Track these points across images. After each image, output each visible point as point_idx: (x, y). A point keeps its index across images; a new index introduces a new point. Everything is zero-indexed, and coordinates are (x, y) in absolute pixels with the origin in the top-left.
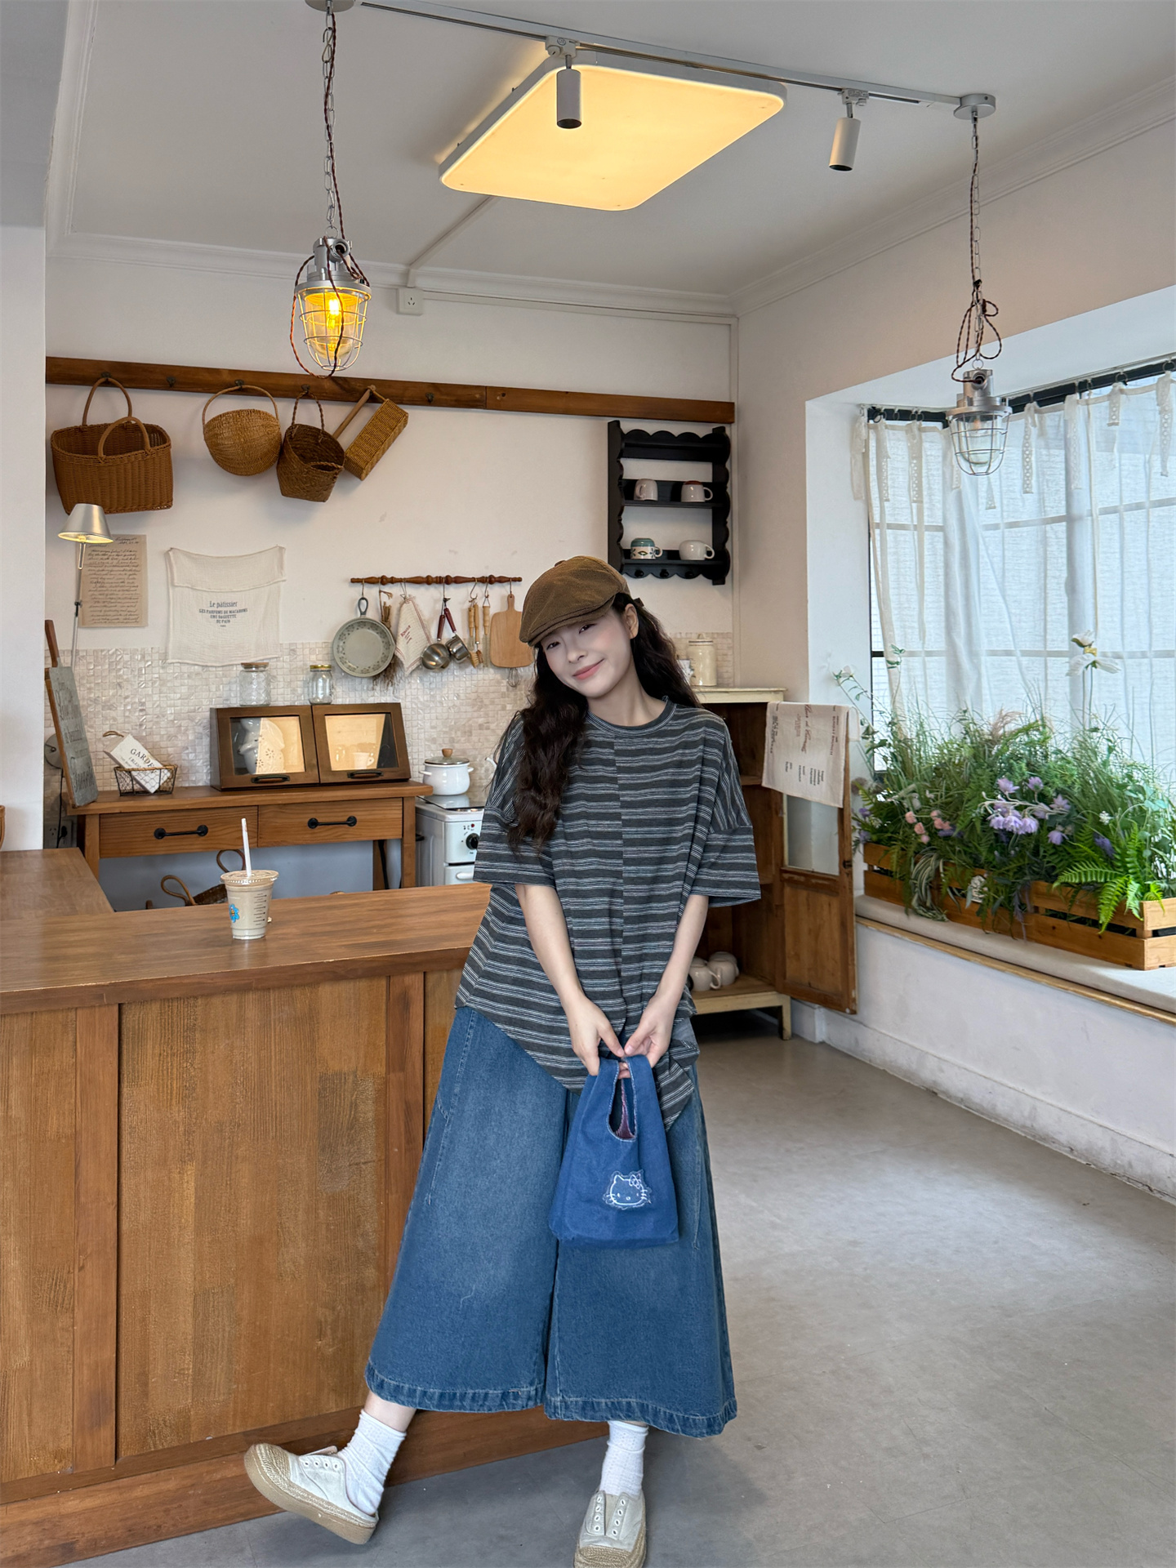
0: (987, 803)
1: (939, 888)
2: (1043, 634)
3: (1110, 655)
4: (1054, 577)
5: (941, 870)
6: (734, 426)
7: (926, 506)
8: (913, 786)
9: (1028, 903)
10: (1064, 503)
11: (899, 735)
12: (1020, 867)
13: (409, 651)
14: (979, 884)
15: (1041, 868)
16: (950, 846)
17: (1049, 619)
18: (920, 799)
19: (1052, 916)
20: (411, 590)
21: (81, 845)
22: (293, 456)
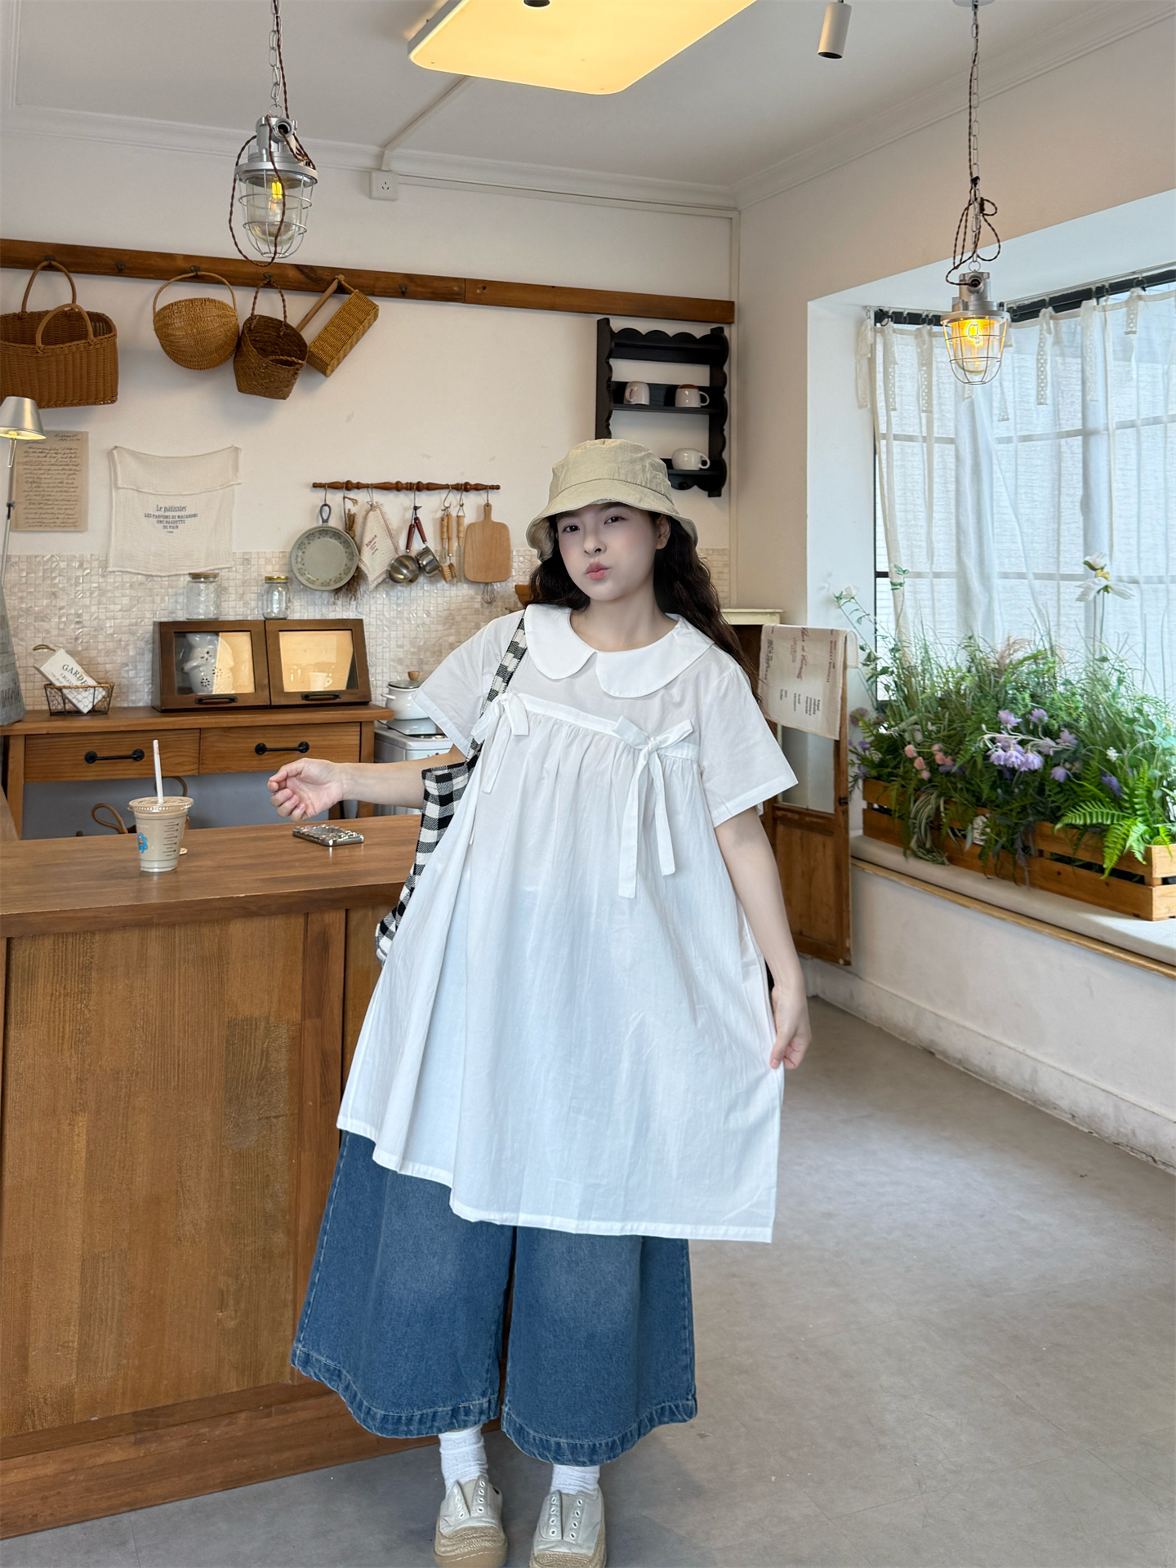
0: (986, 737)
1: (939, 827)
2: (1056, 556)
3: (1125, 579)
4: (1068, 495)
5: (942, 809)
6: (734, 328)
7: (936, 416)
8: (915, 718)
9: (1032, 846)
10: (1080, 415)
11: (903, 662)
12: (1024, 806)
13: (375, 563)
14: (980, 824)
15: (1046, 808)
16: (951, 782)
17: (1062, 540)
18: (923, 732)
19: (1057, 860)
20: (379, 497)
22: (250, 349)
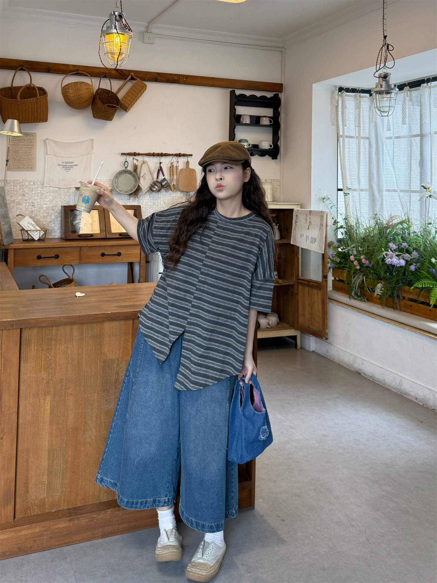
0: (384, 253)
1: (363, 288)
2: (409, 183)
4: (414, 159)
5: (365, 280)
6: (283, 94)
7: (361, 128)
8: (354, 245)
9: (400, 294)
10: (419, 129)
11: (348, 224)
12: (397, 280)
13: (145, 184)
14: (380, 286)
15: (406, 280)
16: (368, 270)
17: (412, 177)
18: (356, 250)
19: (410, 301)
20: (146, 158)
21: (6, 261)
22: (98, 102)
